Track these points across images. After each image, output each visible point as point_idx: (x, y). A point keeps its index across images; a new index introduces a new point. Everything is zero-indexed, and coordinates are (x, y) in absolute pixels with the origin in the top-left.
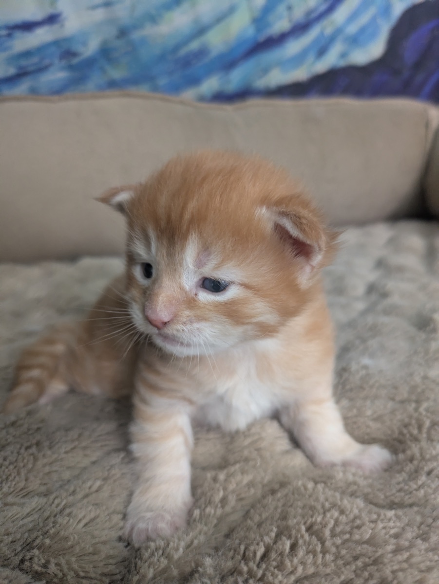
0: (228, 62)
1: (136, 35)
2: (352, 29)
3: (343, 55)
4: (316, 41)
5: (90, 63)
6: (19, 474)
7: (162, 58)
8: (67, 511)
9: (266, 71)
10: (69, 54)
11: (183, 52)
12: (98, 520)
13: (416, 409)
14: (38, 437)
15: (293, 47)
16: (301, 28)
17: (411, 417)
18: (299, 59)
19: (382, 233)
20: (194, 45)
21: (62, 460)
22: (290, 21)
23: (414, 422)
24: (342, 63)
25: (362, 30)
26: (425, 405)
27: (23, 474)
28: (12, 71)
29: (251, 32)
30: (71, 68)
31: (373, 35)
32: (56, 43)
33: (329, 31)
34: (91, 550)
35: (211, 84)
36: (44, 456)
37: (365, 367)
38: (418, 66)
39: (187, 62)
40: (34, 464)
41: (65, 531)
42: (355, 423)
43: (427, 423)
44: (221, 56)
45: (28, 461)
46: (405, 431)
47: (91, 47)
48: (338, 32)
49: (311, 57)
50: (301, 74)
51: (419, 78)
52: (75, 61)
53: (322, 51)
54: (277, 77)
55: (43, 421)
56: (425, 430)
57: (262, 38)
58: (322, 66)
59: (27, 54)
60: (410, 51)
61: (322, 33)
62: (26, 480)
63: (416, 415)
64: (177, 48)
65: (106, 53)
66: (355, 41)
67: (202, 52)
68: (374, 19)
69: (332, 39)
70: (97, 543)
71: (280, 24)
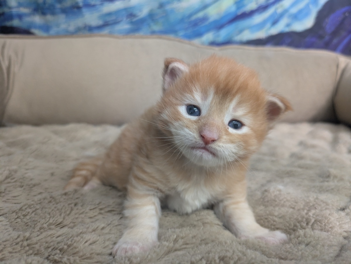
0: (219, 25)
1: (168, 7)
2: (294, 10)
3: (288, 25)
4: (272, 16)
5: (142, 21)
6: (60, 215)
7: (182, 20)
8: (81, 235)
9: (241, 31)
10: (131, 15)
11: (194, 18)
12: (98, 242)
13: (307, 214)
14: (77, 201)
15: (258, 19)
16: (263, 8)
17: (303, 217)
18: (261, 26)
19: (306, 128)
20: (200, 15)
21: (87, 213)
22: (257, 4)
23: (304, 220)
24: (287, 30)
25: (300, 11)
26: (313, 211)
27: (62, 215)
28: (101, 23)
29: (233, 9)
30: (132, 23)
31: (307, 14)
32: (126, 9)
33: (280, 11)
34: (89, 256)
35: (209, 37)
36: (77, 209)
37: (280, 191)
38: (335, 33)
39: (196, 24)
40: (70, 212)
41: (77, 244)
42: (266, 219)
43: (313, 220)
44: (215, 22)
45: (68, 210)
46: (298, 224)
47: (144, 13)
48: (285, 11)
49: (268, 25)
50: (262, 34)
51: (335, 41)
52: (135, 19)
53: (275, 22)
54: (247, 35)
55: (82, 195)
56: (311, 224)
57: (240, 12)
58: (275, 30)
59: (110, 14)
60: (329, 25)
61: (275, 12)
62: (64, 218)
63: (306, 216)
64: (190, 15)
65: (151, 16)
66: (296, 17)
67: (205, 19)
68: (307, 6)
69: (281, 16)
70: (93, 253)
71: (251, 6)
